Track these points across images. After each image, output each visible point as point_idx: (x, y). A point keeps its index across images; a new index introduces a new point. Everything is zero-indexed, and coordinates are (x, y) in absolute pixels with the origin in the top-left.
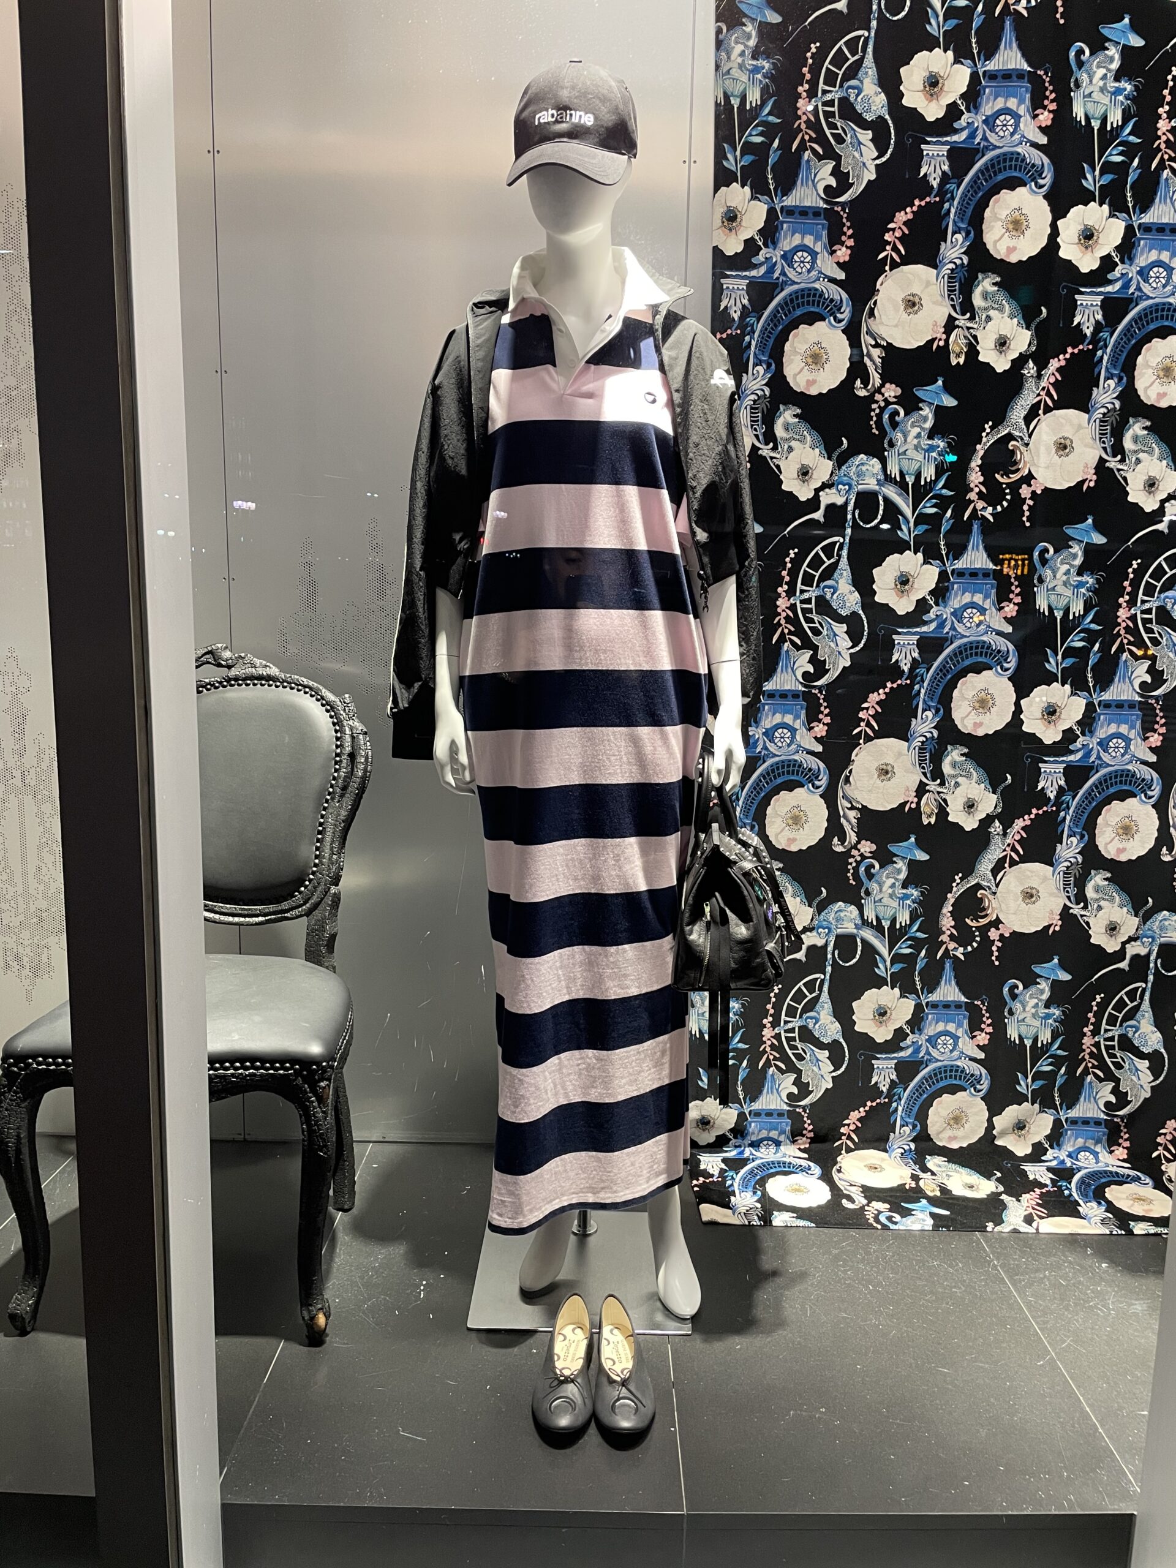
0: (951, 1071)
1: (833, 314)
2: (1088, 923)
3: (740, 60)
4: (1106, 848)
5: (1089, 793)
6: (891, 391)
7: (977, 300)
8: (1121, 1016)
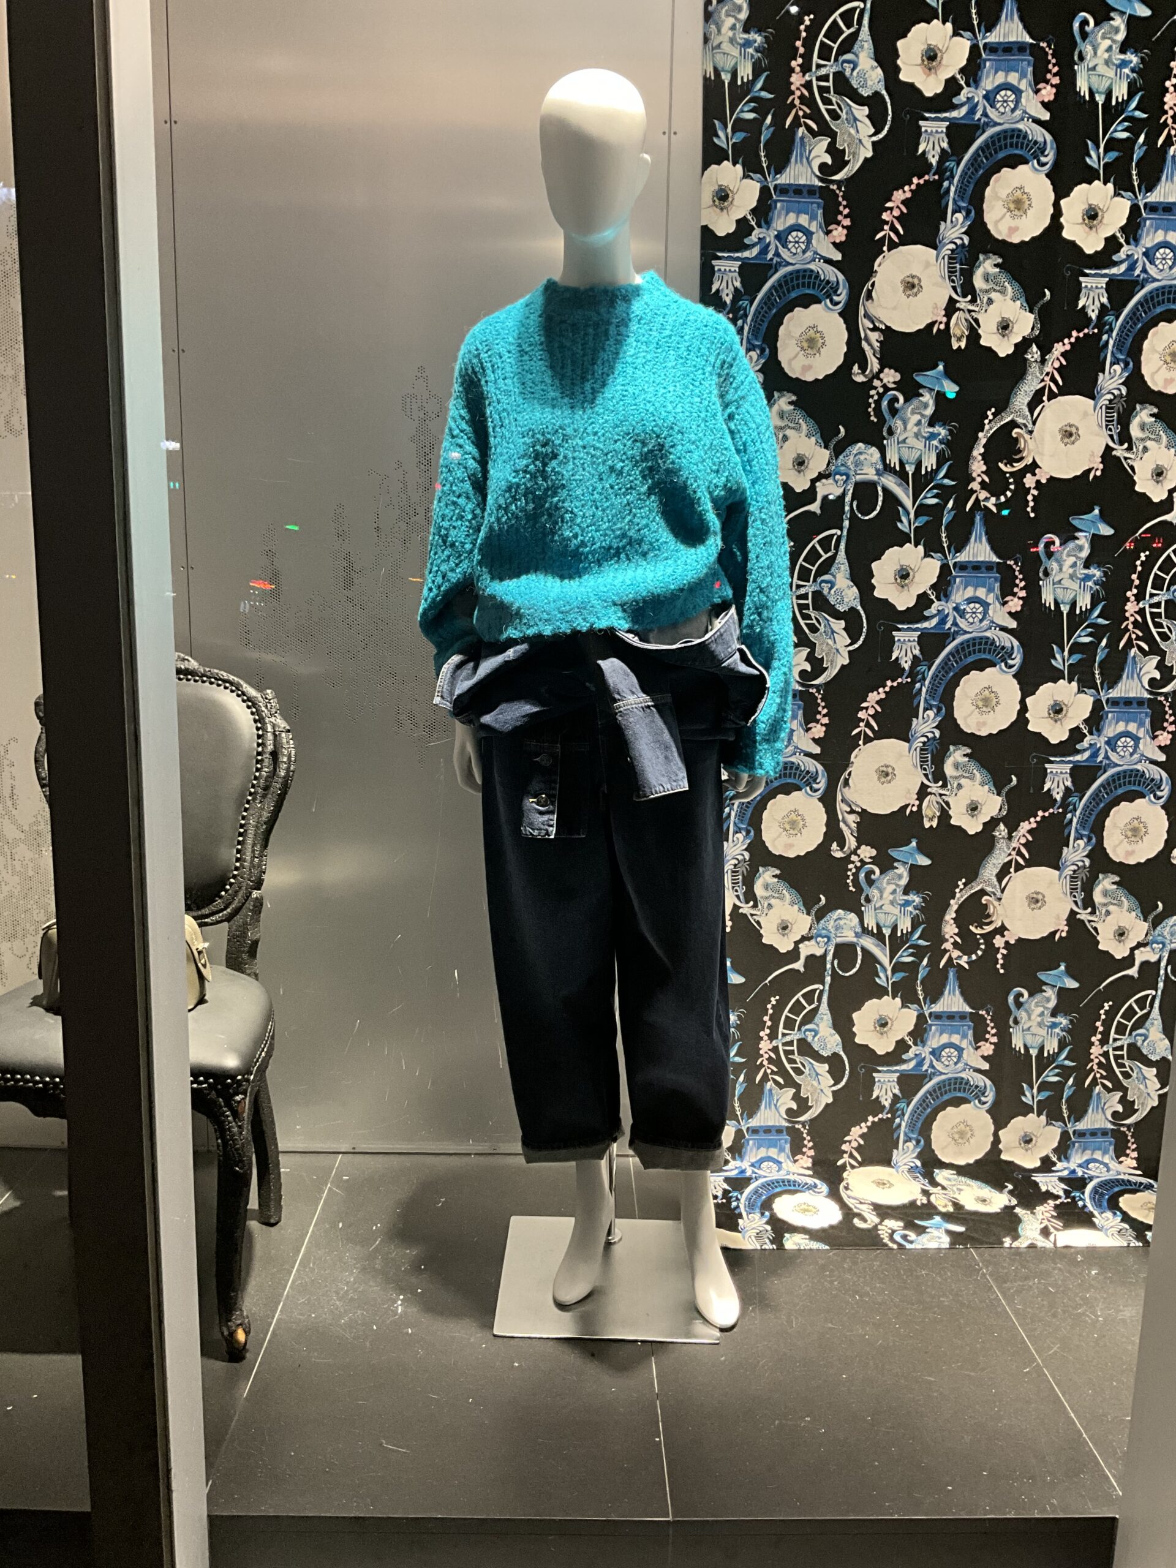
0: (955, 1084)
1: (829, 296)
2: (1096, 929)
3: (730, 34)
4: (1114, 851)
5: (1096, 795)
6: (891, 376)
7: (978, 282)
8: (1130, 1024)
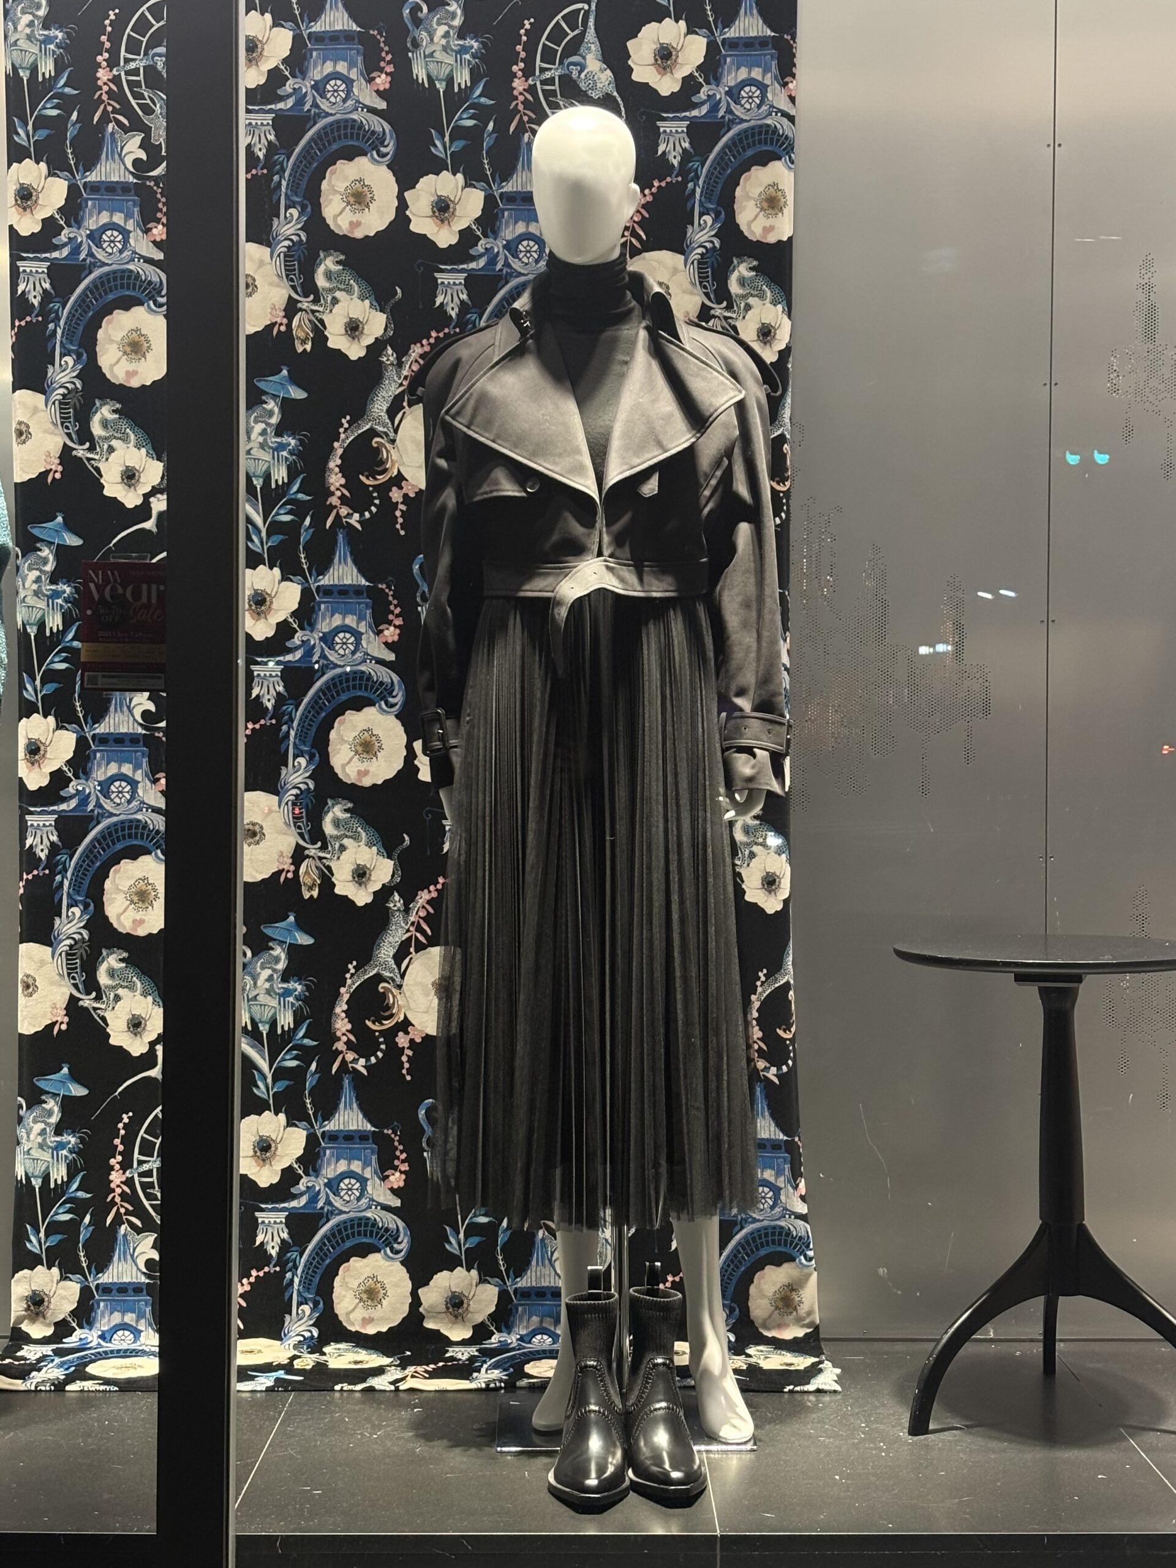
0: (359, 1225)
1: (152, 298)
3: (28, 31)
7: (321, 282)
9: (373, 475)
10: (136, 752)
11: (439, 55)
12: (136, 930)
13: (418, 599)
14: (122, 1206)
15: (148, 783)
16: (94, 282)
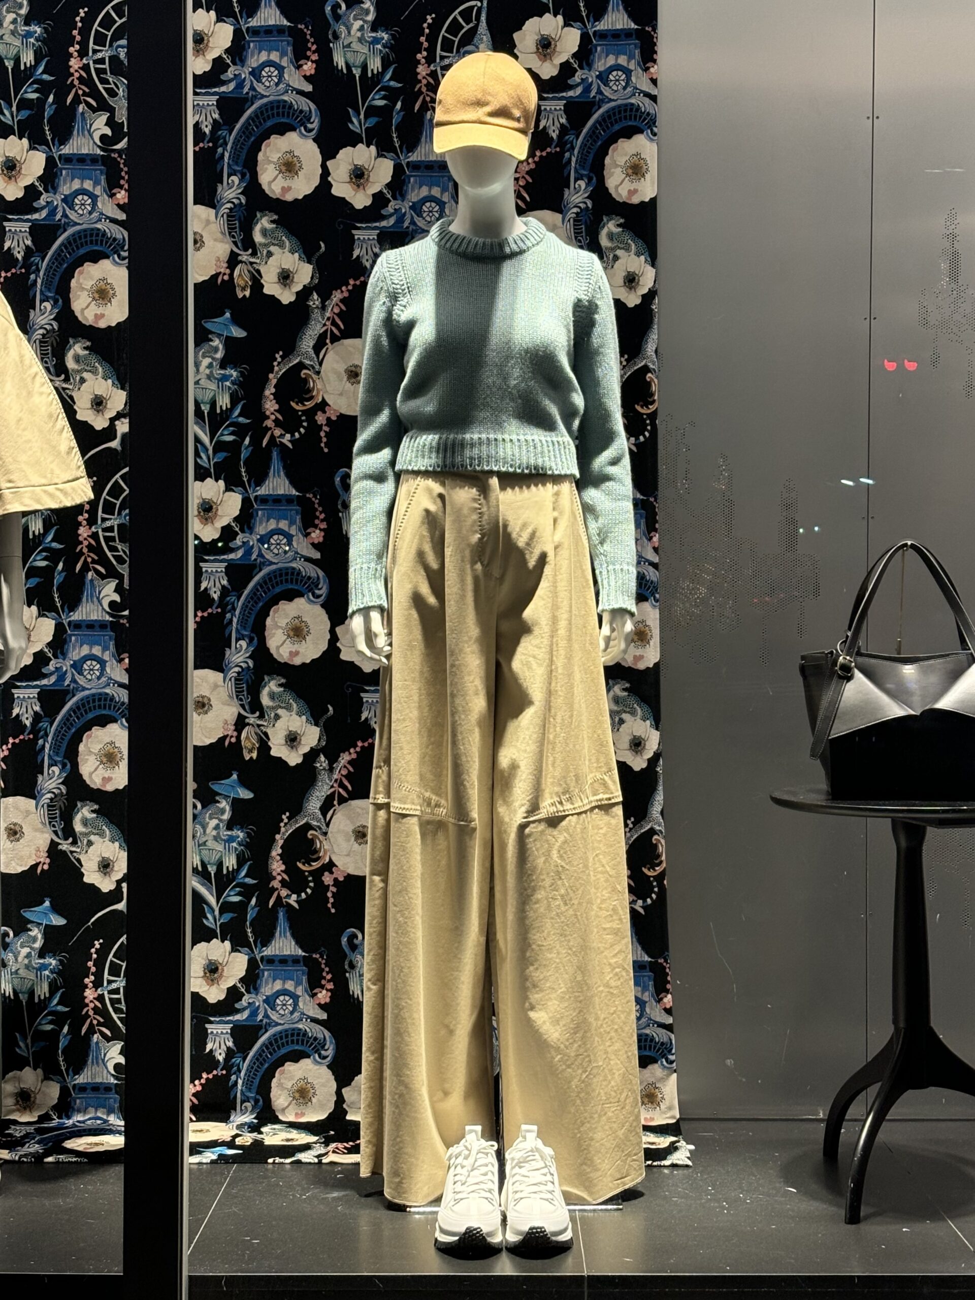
9: (301, 401)
10: (104, 636)
11: (356, 46)
12: (105, 786)
13: (340, 507)
14: (95, 1018)
15: (114, 662)
16: (68, 239)
